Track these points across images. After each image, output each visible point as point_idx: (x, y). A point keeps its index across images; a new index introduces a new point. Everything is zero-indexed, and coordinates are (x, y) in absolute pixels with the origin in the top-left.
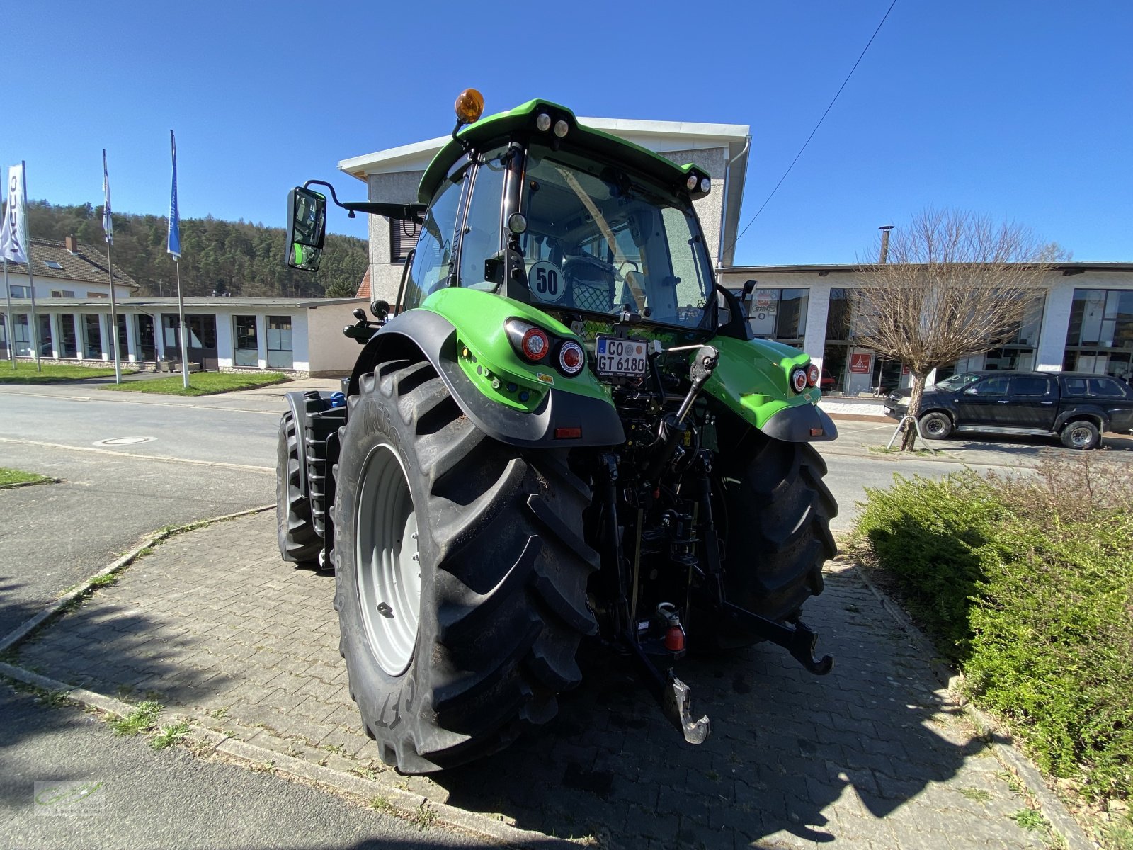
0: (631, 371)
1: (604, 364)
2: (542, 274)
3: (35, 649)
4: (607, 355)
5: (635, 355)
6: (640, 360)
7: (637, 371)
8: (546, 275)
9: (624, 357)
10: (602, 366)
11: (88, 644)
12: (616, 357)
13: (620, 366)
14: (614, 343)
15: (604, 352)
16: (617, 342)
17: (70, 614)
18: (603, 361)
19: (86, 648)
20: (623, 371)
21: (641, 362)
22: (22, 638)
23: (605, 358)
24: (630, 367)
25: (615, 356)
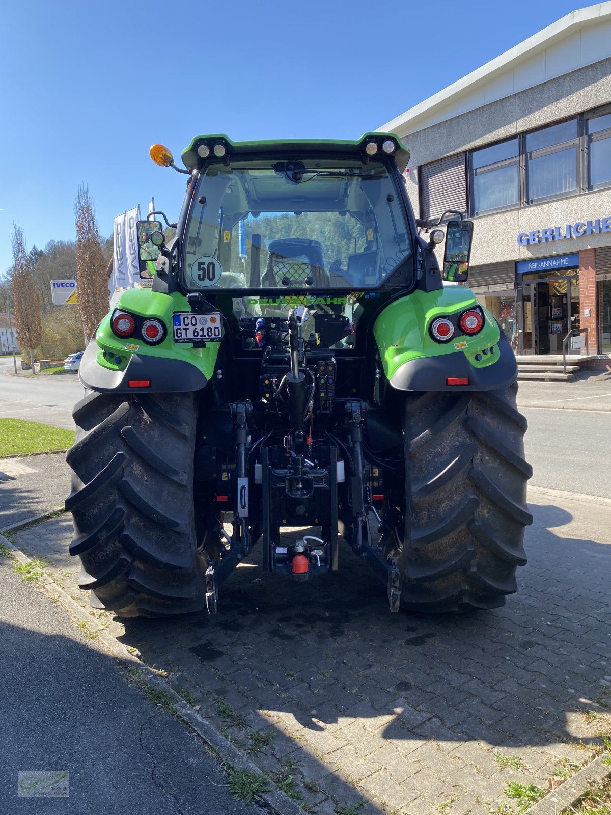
0: (207, 337)
1: (181, 333)
2: (202, 266)
3: (23, 533)
4: (182, 326)
5: (210, 324)
6: (215, 328)
7: (213, 336)
8: (206, 267)
9: (199, 327)
10: (179, 335)
11: (47, 534)
12: (191, 328)
13: (196, 334)
14: (188, 318)
15: (180, 325)
16: (190, 317)
17: (53, 519)
18: (179, 331)
19: (44, 536)
20: (199, 337)
21: (217, 330)
22: (20, 526)
23: (180, 329)
24: (205, 334)
25: (190, 326)
